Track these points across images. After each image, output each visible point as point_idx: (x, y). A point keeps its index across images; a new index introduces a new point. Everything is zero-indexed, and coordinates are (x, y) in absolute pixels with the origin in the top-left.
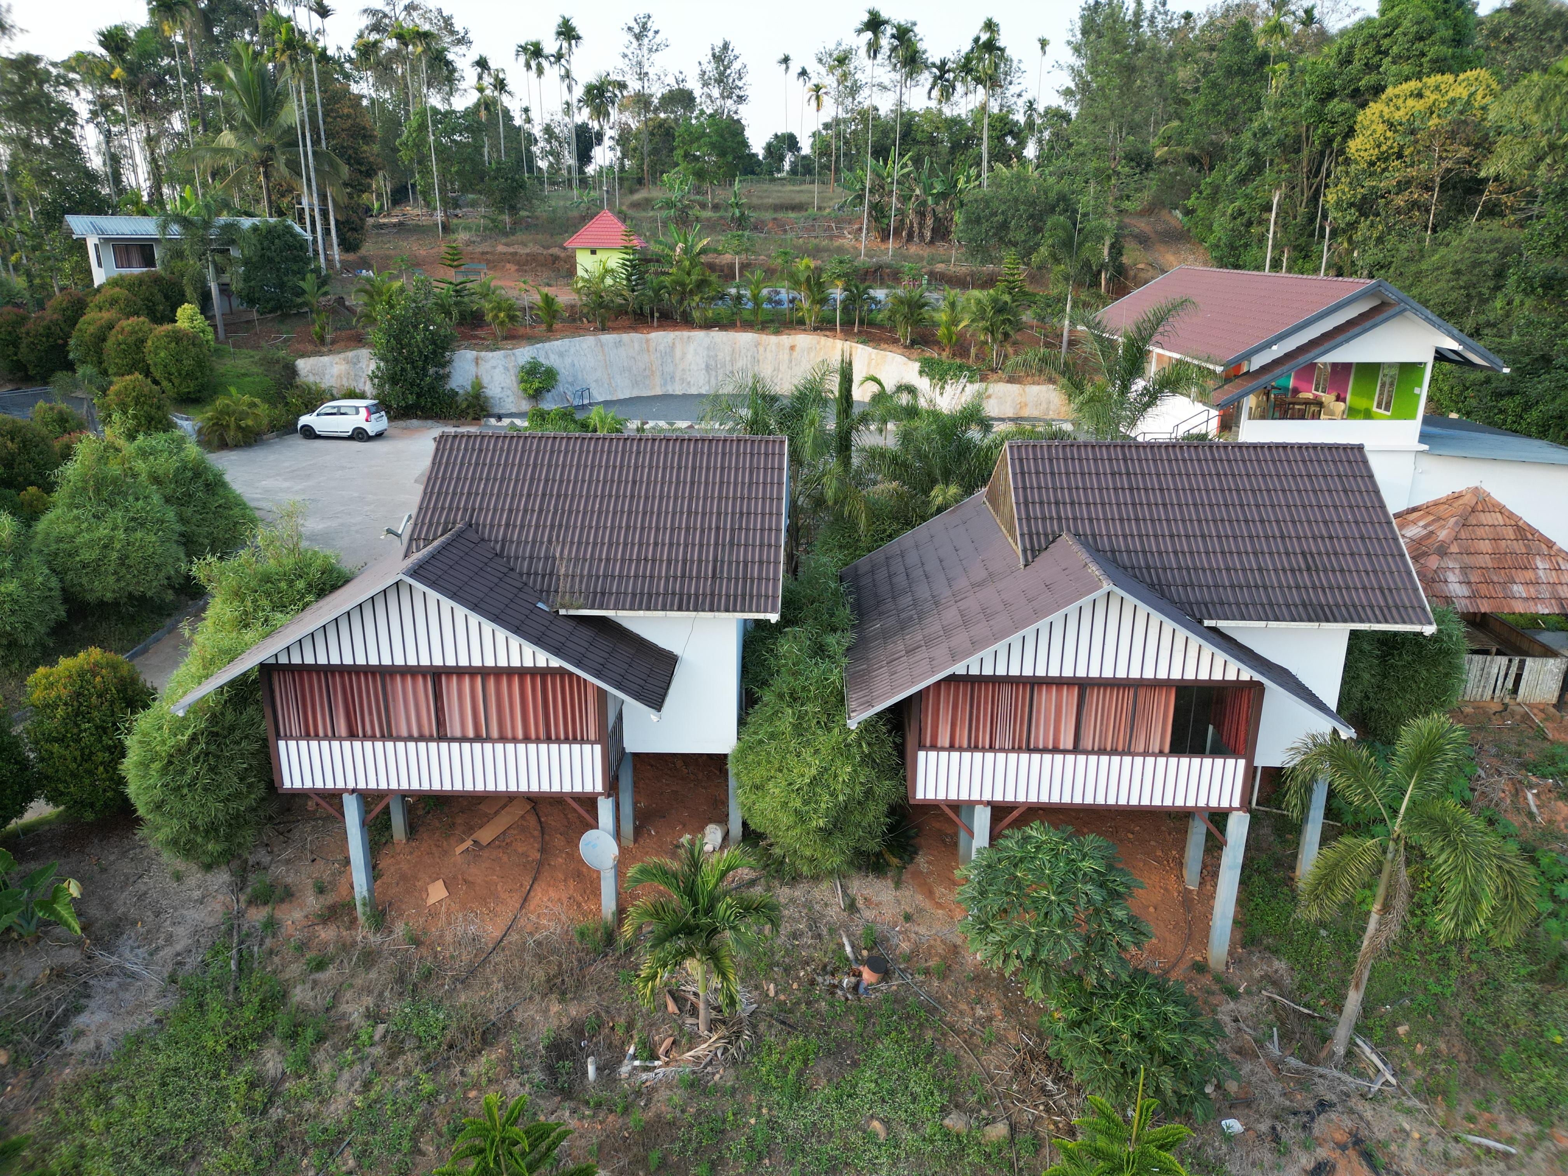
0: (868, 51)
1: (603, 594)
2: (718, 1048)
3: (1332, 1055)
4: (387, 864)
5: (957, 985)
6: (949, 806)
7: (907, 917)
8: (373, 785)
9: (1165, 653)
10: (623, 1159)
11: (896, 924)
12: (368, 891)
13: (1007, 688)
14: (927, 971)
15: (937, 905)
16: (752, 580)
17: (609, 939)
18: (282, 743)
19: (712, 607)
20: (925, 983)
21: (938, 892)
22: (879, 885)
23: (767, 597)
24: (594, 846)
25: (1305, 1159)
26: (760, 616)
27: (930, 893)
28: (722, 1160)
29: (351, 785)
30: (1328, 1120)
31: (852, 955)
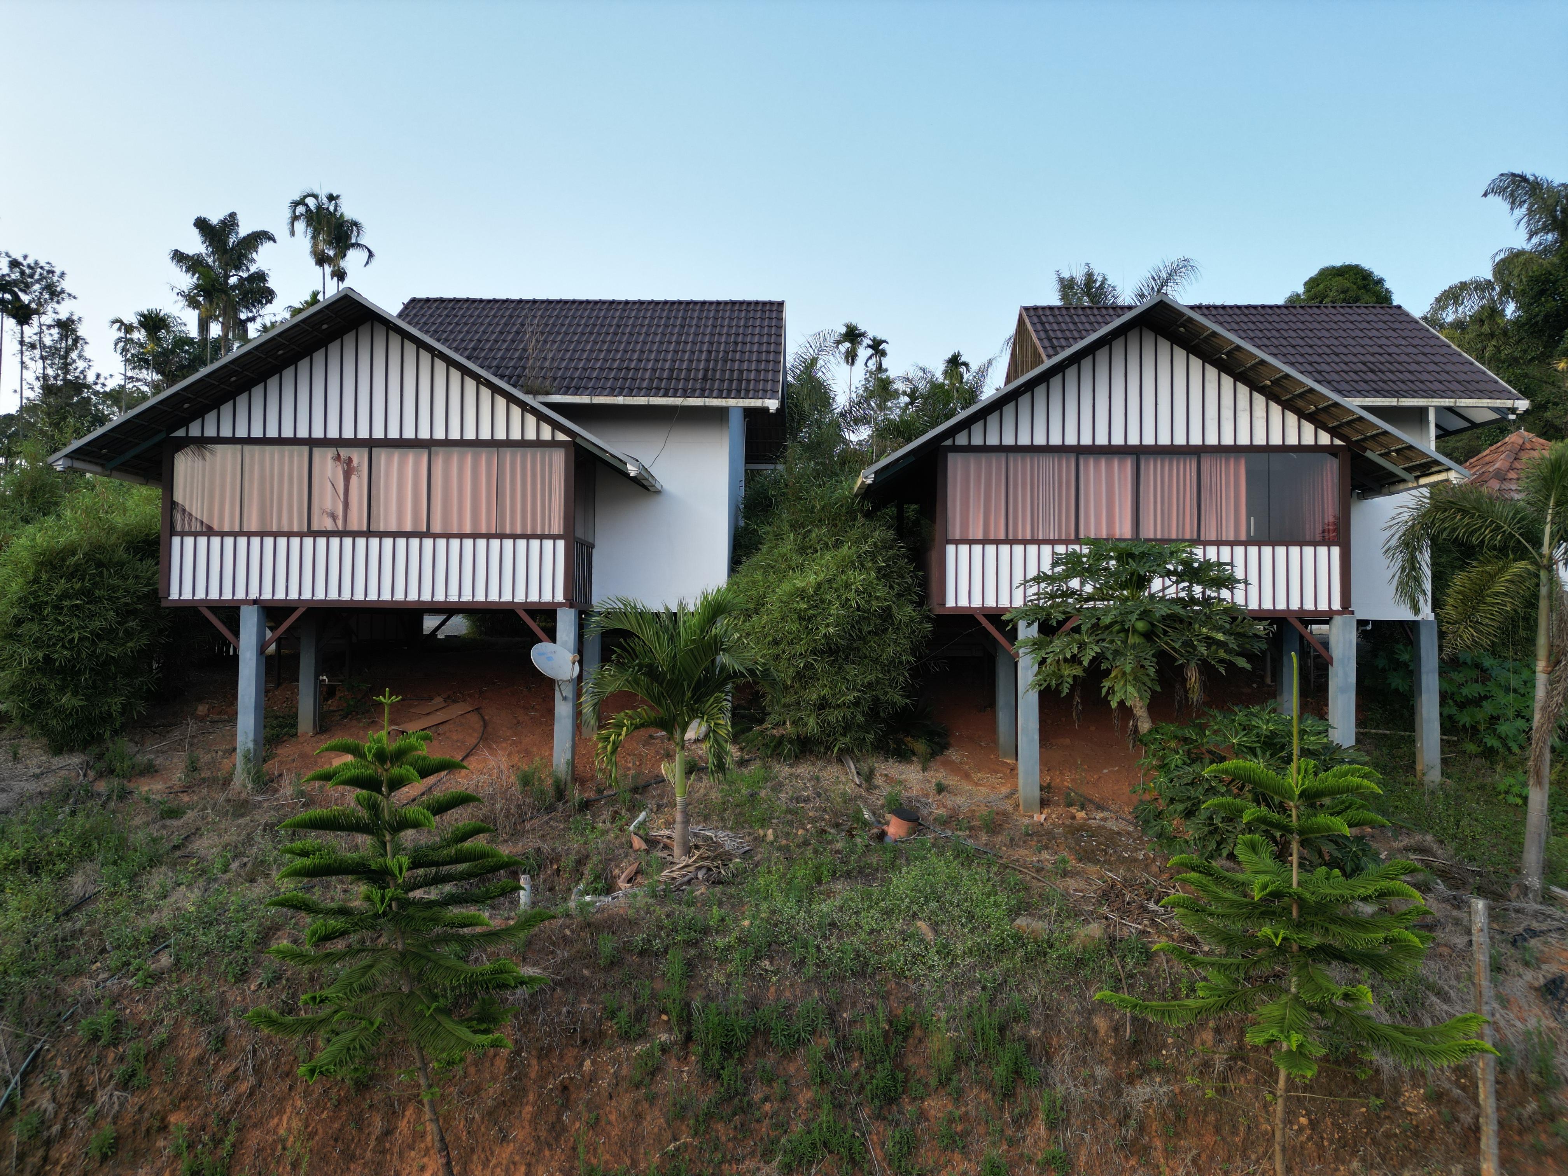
0: (847, 358)
1: (577, 389)
2: (699, 868)
3: (1525, 890)
4: (285, 751)
5: (1012, 840)
6: (985, 616)
7: (941, 789)
8: (280, 595)
9: (1227, 414)
10: (563, 954)
11: (927, 796)
12: (255, 741)
13: (1047, 462)
14: (971, 829)
15: (977, 784)
16: (748, 381)
17: (560, 793)
18: (176, 541)
19: (702, 396)
20: (970, 837)
21: (975, 776)
22: (902, 767)
23: (765, 391)
24: (549, 659)
25: (1529, 975)
26: (757, 403)
27: (967, 776)
28: (703, 957)
29: (254, 595)
30: (1545, 943)
31: (873, 819)
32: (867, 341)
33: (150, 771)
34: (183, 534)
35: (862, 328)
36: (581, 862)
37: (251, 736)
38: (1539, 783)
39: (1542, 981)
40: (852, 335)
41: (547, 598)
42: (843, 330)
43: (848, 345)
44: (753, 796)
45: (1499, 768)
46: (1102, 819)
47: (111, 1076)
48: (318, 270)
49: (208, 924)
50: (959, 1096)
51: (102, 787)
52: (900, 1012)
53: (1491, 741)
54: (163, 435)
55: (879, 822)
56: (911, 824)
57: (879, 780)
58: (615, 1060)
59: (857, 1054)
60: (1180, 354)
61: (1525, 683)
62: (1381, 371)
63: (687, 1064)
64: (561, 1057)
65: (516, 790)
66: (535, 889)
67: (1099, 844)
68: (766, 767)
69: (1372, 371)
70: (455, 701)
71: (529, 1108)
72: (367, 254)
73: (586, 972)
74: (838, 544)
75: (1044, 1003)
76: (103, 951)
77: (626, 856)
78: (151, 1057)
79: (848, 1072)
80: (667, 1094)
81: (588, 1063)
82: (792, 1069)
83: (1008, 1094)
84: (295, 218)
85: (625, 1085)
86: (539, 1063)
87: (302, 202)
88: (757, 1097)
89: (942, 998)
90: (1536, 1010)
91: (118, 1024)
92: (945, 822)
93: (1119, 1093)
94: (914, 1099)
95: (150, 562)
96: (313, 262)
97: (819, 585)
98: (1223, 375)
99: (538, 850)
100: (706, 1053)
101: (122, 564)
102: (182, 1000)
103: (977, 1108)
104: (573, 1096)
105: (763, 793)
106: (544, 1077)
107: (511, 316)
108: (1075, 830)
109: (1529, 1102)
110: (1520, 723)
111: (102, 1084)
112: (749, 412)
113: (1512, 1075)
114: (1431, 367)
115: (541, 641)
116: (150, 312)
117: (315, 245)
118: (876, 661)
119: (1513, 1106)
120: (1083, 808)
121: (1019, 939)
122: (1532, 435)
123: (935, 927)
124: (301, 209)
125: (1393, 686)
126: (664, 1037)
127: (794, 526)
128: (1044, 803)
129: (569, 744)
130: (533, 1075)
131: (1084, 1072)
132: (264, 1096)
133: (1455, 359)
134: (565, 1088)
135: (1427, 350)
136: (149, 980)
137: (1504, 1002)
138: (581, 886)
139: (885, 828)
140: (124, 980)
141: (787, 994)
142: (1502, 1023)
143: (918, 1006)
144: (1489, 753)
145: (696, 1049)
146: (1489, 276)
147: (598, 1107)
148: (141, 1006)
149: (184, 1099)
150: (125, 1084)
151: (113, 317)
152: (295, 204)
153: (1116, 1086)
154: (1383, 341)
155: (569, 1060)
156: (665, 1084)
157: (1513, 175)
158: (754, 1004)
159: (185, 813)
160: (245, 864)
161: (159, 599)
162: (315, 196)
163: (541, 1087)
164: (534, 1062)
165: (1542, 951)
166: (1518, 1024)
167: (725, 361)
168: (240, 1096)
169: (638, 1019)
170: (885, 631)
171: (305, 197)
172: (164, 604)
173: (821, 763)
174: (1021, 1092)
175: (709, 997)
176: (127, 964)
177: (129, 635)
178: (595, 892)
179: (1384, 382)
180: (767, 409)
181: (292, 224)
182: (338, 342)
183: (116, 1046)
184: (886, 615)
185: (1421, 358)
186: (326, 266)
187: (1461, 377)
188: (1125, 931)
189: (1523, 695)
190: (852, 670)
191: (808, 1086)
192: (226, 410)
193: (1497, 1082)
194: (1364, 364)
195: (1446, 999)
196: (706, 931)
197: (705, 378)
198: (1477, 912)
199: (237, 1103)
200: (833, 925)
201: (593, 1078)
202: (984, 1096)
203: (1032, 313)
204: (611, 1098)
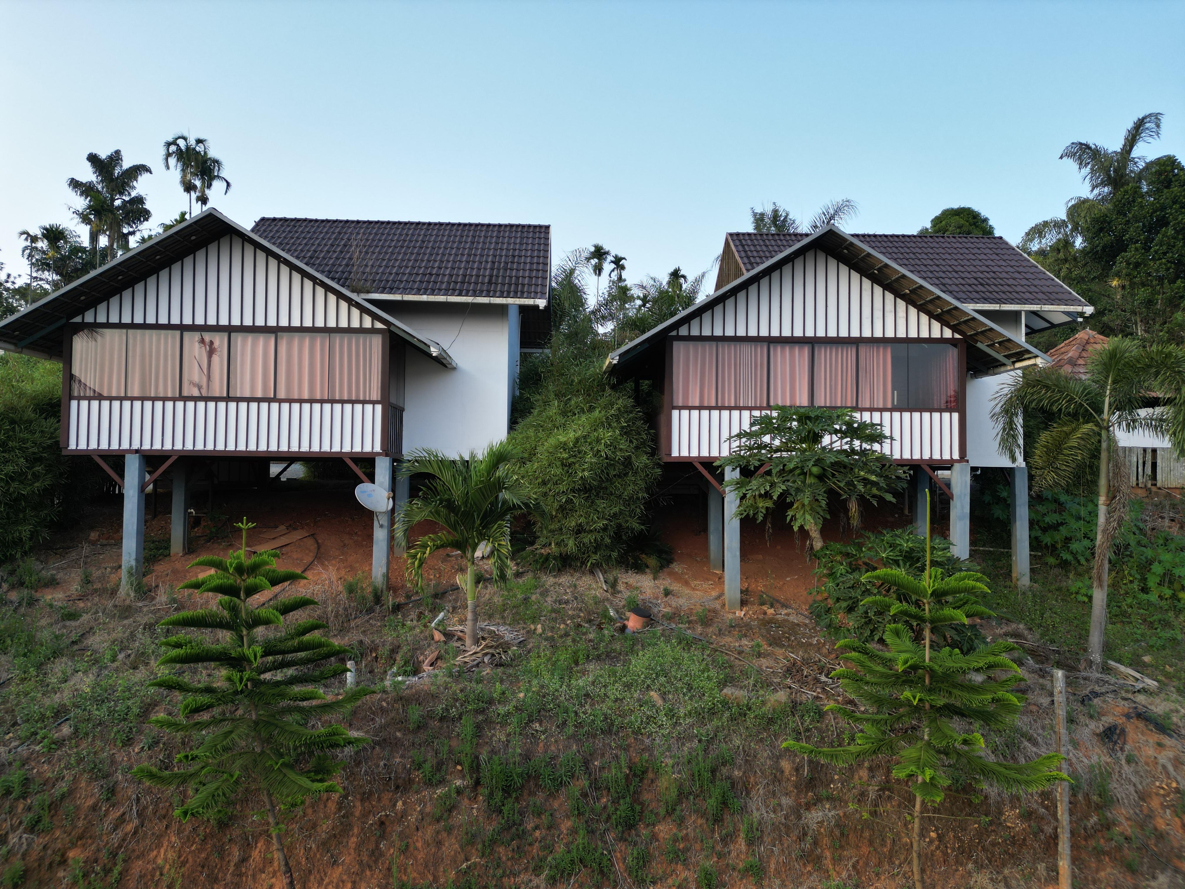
1: (392, 289)
2: (486, 654)
3: (1090, 663)
4: (161, 568)
5: (720, 630)
6: (702, 463)
7: (667, 593)
8: (157, 446)
9: (878, 314)
10: (380, 721)
11: (657, 598)
12: (137, 560)
13: (746, 349)
14: (690, 622)
15: (694, 589)
16: (523, 285)
17: (378, 598)
18: (74, 404)
19: (488, 296)
20: (689, 628)
21: (693, 583)
22: (638, 577)
23: (536, 293)
24: (370, 496)
25: (1093, 725)
26: (530, 302)
27: (686, 583)
28: (488, 722)
29: (136, 446)
30: (1104, 701)
31: (617, 616)
32: (610, 258)
33: (52, 583)
34: (79, 399)
35: (606, 248)
36: (394, 650)
37: (134, 556)
38: (1101, 586)
39: (1102, 729)
40: (599, 253)
41: (368, 449)
42: (592, 249)
43: (596, 260)
44: (526, 599)
45: (1071, 576)
46: (786, 614)
47: (21, 823)
48: (186, 195)
49: (100, 701)
50: (681, 822)
51: (14, 596)
52: (637, 760)
53: (1066, 556)
54: (64, 321)
55: (621, 618)
56: (645, 619)
57: (621, 587)
58: (420, 801)
59: (605, 793)
60: (844, 270)
61: (1090, 513)
62: (987, 284)
63: (476, 803)
64: (379, 799)
65: (344, 596)
66: (358, 671)
67: (784, 633)
68: (536, 578)
69: (982, 285)
70: (295, 529)
71: (354, 839)
72: (225, 184)
73: (398, 734)
74: (591, 409)
75: (745, 751)
76: (15, 724)
77: (429, 646)
78: (54, 806)
79: (598, 806)
80: (461, 826)
81: (400, 804)
82: (556, 805)
83: (718, 820)
84: (168, 155)
85: (428, 819)
86: (362, 805)
87: (174, 143)
88: (530, 826)
89: (669, 749)
90: (1097, 750)
91: (26, 782)
92: (670, 618)
93: (799, 817)
94: (648, 825)
95: (52, 420)
96: (181, 189)
97: (577, 440)
98: (875, 286)
99: (361, 642)
100: (491, 795)
101: (31, 422)
102: (80, 760)
103: (695, 831)
104: (389, 829)
105: (534, 597)
106: (365, 815)
107: (340, 233)
108: (767, 623)
109: (1092, 817)
110: (1086, 543)
111: (14, 829)
112: (523, 309)
113: (1080, 797)
114: (1024, 282)
115: (363, 482)
116: (52, 227)
117: (184, 177)
118: (620, 497)
119: (1081, 820)
120: (772, 606)
121: (726, 704)
122: (1094, 333)
123: (663, 696)
124: (173, 148)
125: (995, 516)
126: (459, 782)
127: (558, 395)
128: (743, 603)
129: (384, 561)
130: (357, 814)
131: (774, 802)
132: (146, 834)
133: (1041, 276)
134: (382, 823)
135: (1021, 269)
136: (53, 746)
137: (1076, 744)
138: (395, 669)
139: (626, 622)
140: (33, 747)
141: (553, 748)
142: (1074, 760)
143: (650, 755)
144: (1064, 565)
145: (483, 791)
146: (1064, 217)
147: (407, 837)
148: (46, 767)
149: (80, 838)
150: (32, 829)
151: (21, 229)
152: (168, 144)
153: (796, 812)
154: (989, 263)
155: (385, 801)
156: (460, 818)
157: (1081, 144)
158: (527, 757)
159: (81, 616)
160: (129, 655)
161: (59, 449)
162: (185, 139)
163: (364, 823)
164: (358, 804)
165: (1101, 707)
166: (1085, 760)
167: (506, 269)
168: (126, 834)
169: (439, 770)
170: (626, 474)
171: (177, 139)
172: (64, 453)
173: (577, 575)
174: (727, 818)
175: (493, 752)
176: (35, 734)
177: (36, 477)
178: (405, 673)
179: (991, 292)
180: (538, 306)
181: (167, 160)
182: (204, 250)
183: (25, 798)
184: (627, 462)
185: (1017, 275)
186: (193, 193)
187: (1045, 289)
188: (804, 697)
189: (1089, 522)
190: (601, 504)
191: (568, 817)
192: (114, 301)
193: (1070, 803)
194: (976, 279)
195: (1035, 744)
196: (491, 702)
197: (490, 283)
198: (1057, 679)
199: (124, 840)
200: (587, 695)
201: (404, 814)
202: (700, 821)
203: (735, 238)
204: (418, 829)
